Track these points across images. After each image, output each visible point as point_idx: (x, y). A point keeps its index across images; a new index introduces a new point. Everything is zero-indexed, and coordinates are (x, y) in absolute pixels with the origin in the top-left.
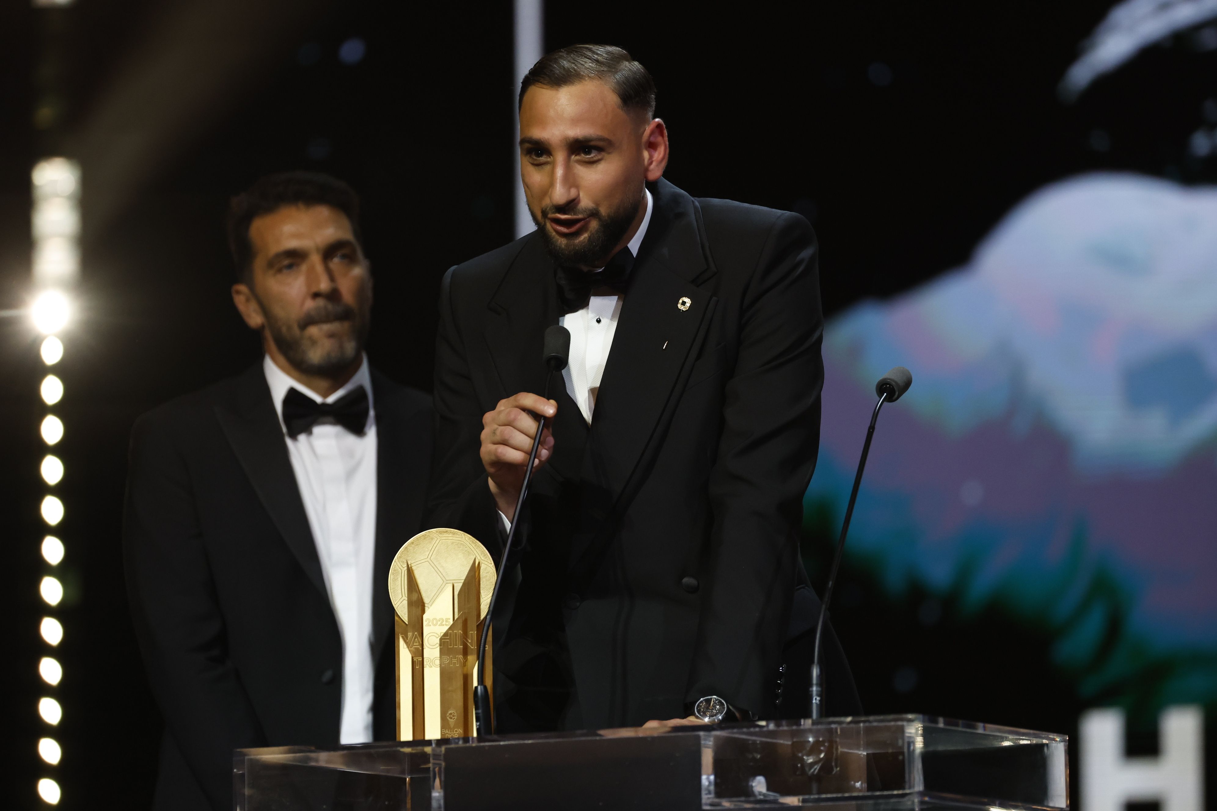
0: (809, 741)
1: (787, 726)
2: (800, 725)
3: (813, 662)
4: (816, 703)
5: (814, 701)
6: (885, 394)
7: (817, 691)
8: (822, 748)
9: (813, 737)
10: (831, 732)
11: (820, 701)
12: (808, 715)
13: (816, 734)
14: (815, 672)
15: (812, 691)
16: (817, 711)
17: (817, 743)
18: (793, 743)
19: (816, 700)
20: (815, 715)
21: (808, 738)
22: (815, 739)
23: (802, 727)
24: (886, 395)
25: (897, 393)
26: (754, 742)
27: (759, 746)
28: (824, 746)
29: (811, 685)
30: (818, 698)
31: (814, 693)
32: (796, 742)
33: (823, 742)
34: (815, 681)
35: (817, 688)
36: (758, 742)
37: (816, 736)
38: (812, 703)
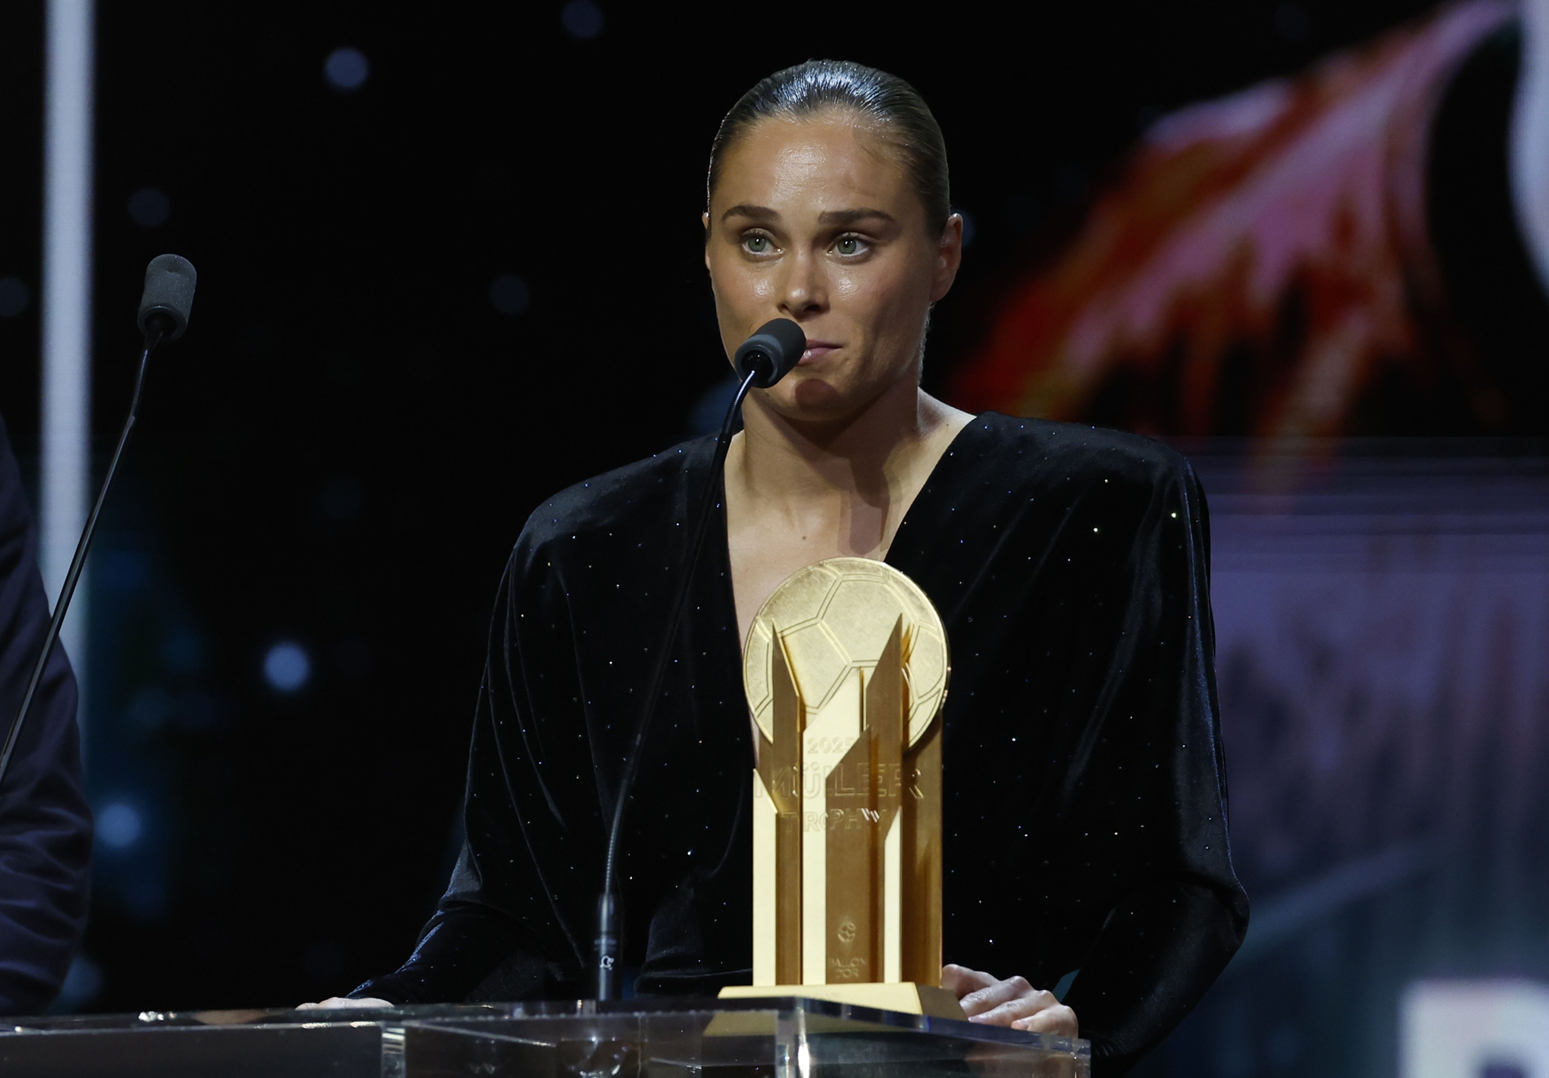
0: (591, 1043)
1: (549, 1013)
2: (574, 1010)
3: (602, 890)
4: (607, 969)
5: (602, 965)
6: (753, 372)
7: (608, 945)
8: (616, 1056)
9: (599, 1035)
10: (633, 1024)
11: (612, 964)
12: (590, 993)
13: (606, 1029)
14: (605, 909)
15: (599, 946)
16: (607, 985)
17: (605, 1045)
18: (560, 1045)
19: (606, 964)
20: (602, 996)
21: (591, 1036)
22: (601, 1039)
23: (578, 1016)
24: (754, 374)
25: (776, 371)
26: (486, 1041)
27: (494, 1049)
28: (619, 1051)
29: (597, 934)
30: (611, 960)
31: (603, 949)
32: (565, 1043)
33: (619, 1044)
34: (604, 927)
35: (608, 938)
36: (493, 1042)
37: (604, 1034)
38: (598, 968)
